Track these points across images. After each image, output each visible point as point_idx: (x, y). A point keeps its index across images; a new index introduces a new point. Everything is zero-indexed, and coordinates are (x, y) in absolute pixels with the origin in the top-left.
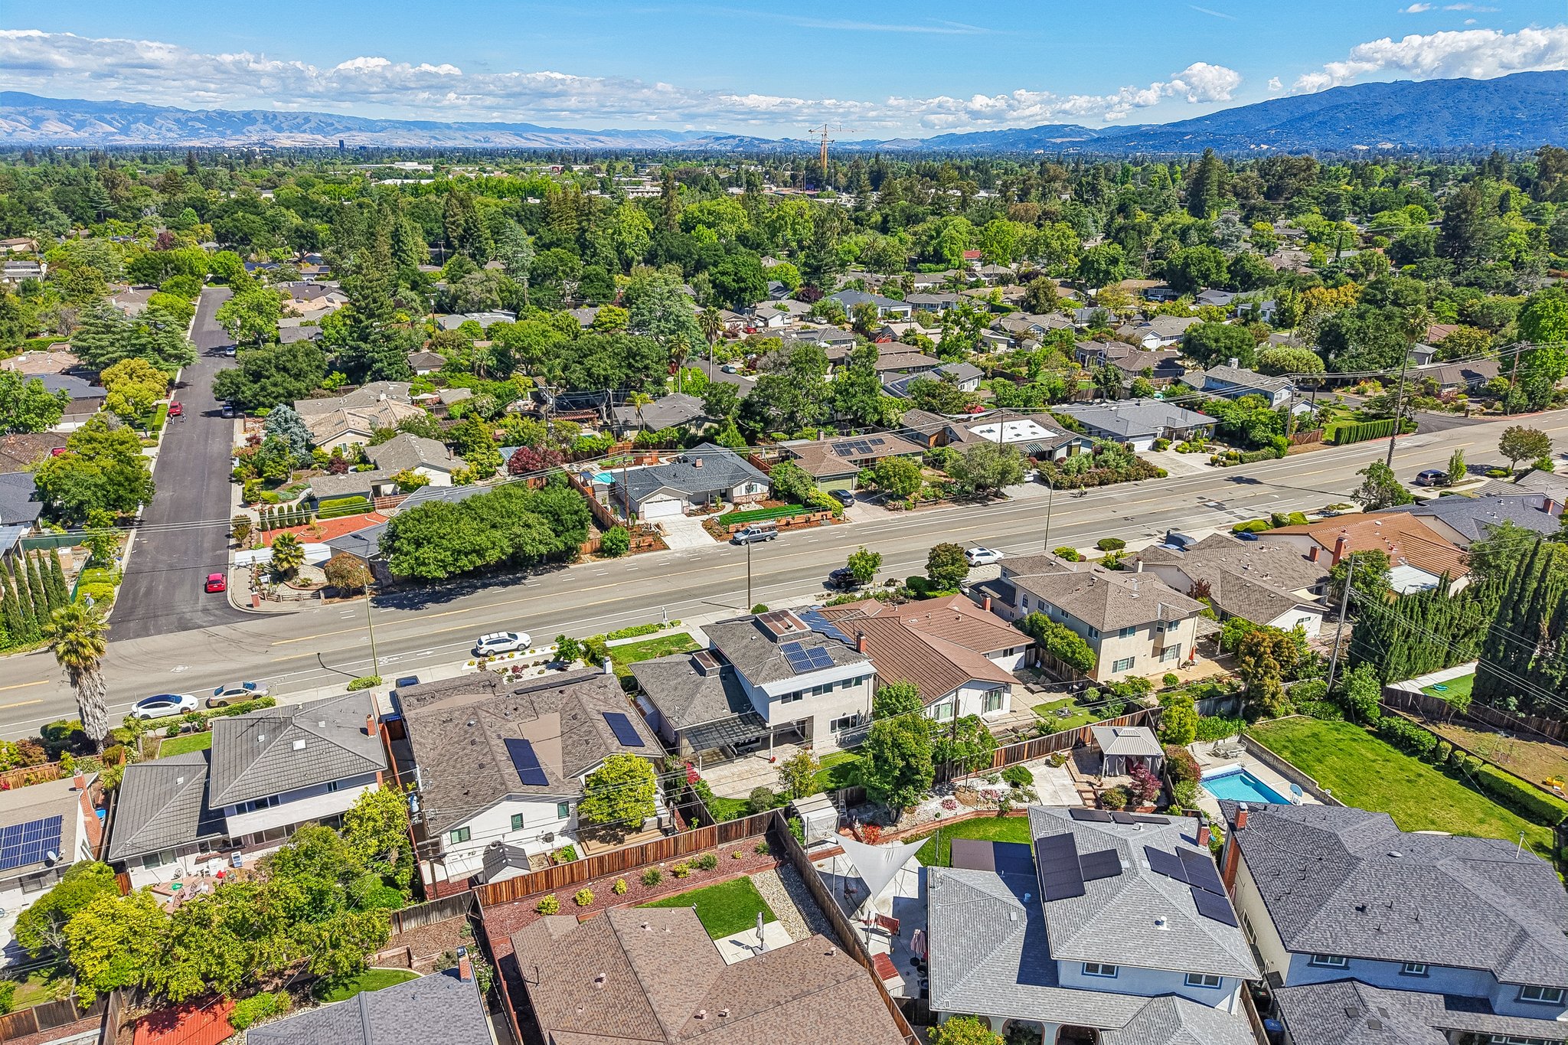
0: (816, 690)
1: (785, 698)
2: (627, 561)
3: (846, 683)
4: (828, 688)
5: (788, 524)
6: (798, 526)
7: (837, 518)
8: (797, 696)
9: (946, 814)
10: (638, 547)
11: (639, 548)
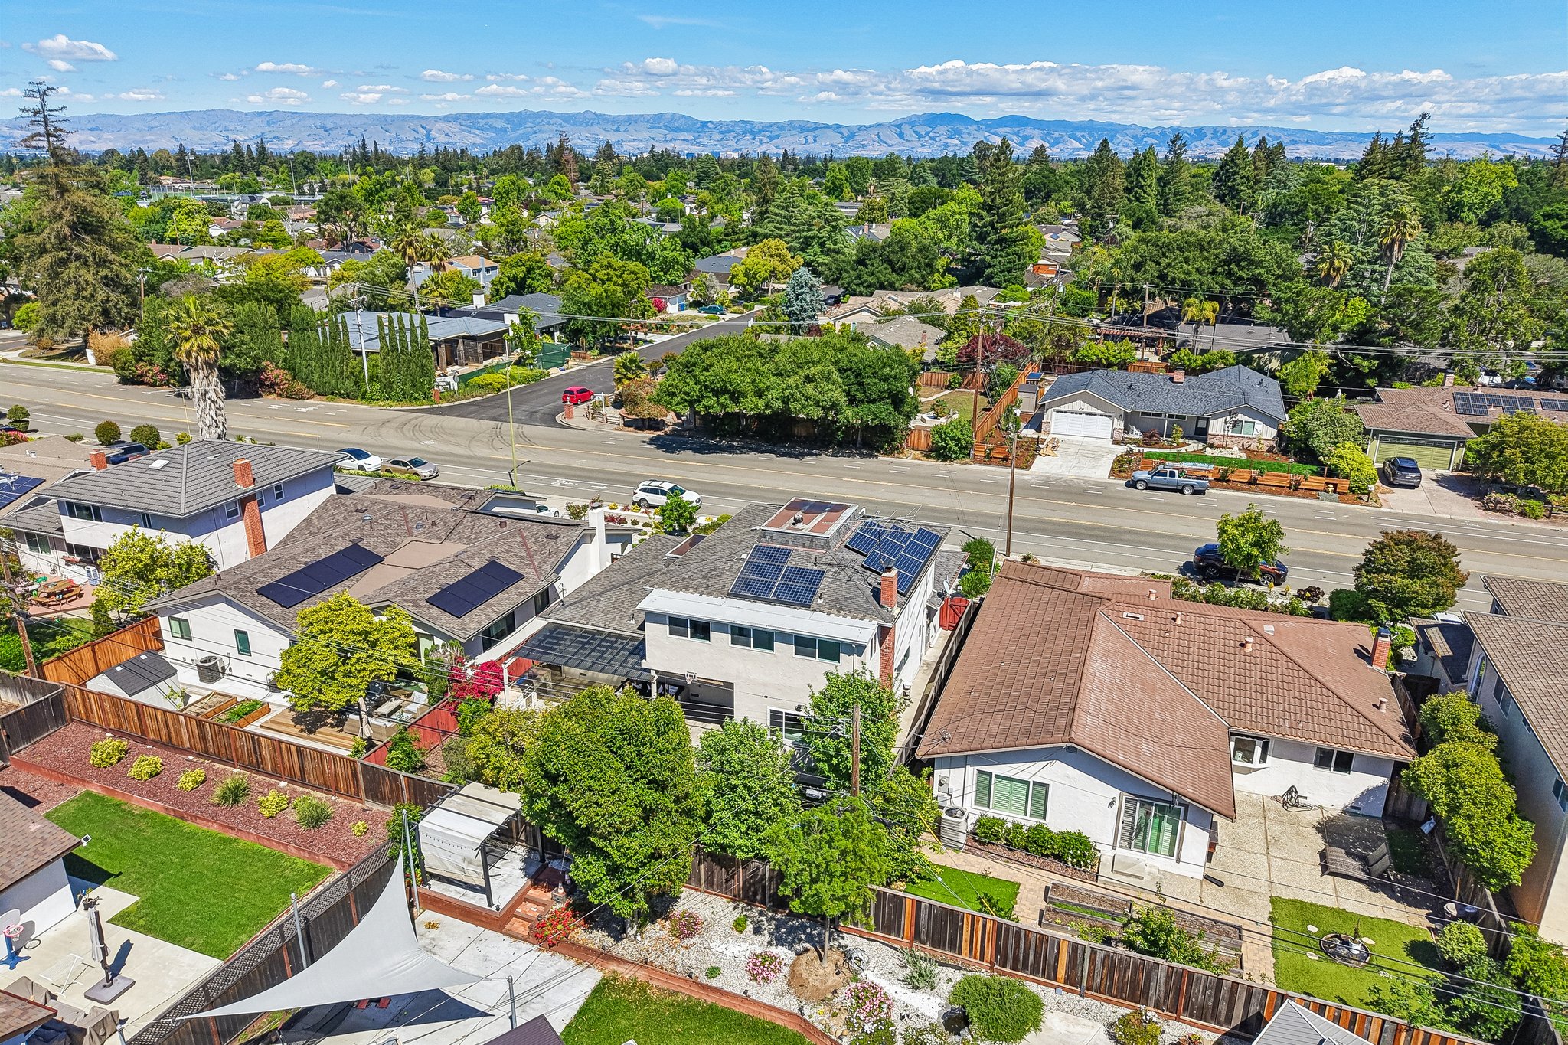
0: (740, 634)
1: (677, 624)
2: (956, 469)
3: (804, 644)
4: (765, 639)
5: (1253, 482)
6: (1270, 489)
7: (1358, 492)
8: (701, 629)
9: (734, 980)
10: (988, 456)
11: (988, 459)
